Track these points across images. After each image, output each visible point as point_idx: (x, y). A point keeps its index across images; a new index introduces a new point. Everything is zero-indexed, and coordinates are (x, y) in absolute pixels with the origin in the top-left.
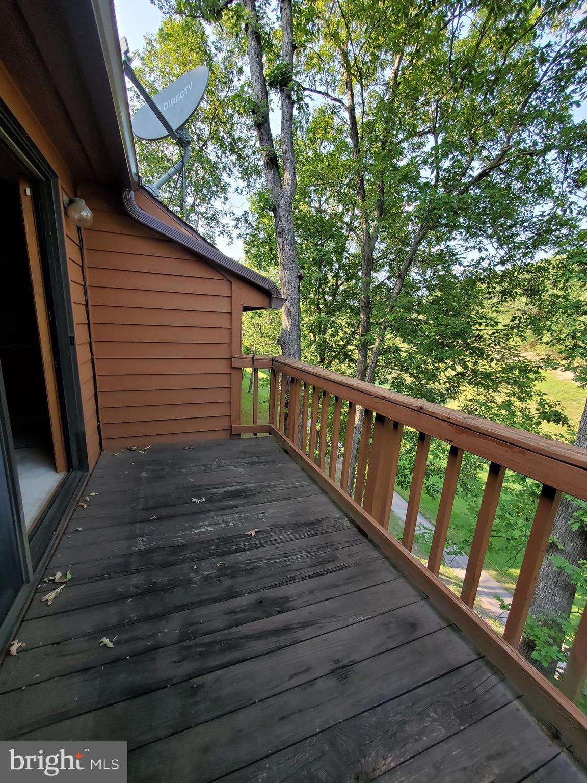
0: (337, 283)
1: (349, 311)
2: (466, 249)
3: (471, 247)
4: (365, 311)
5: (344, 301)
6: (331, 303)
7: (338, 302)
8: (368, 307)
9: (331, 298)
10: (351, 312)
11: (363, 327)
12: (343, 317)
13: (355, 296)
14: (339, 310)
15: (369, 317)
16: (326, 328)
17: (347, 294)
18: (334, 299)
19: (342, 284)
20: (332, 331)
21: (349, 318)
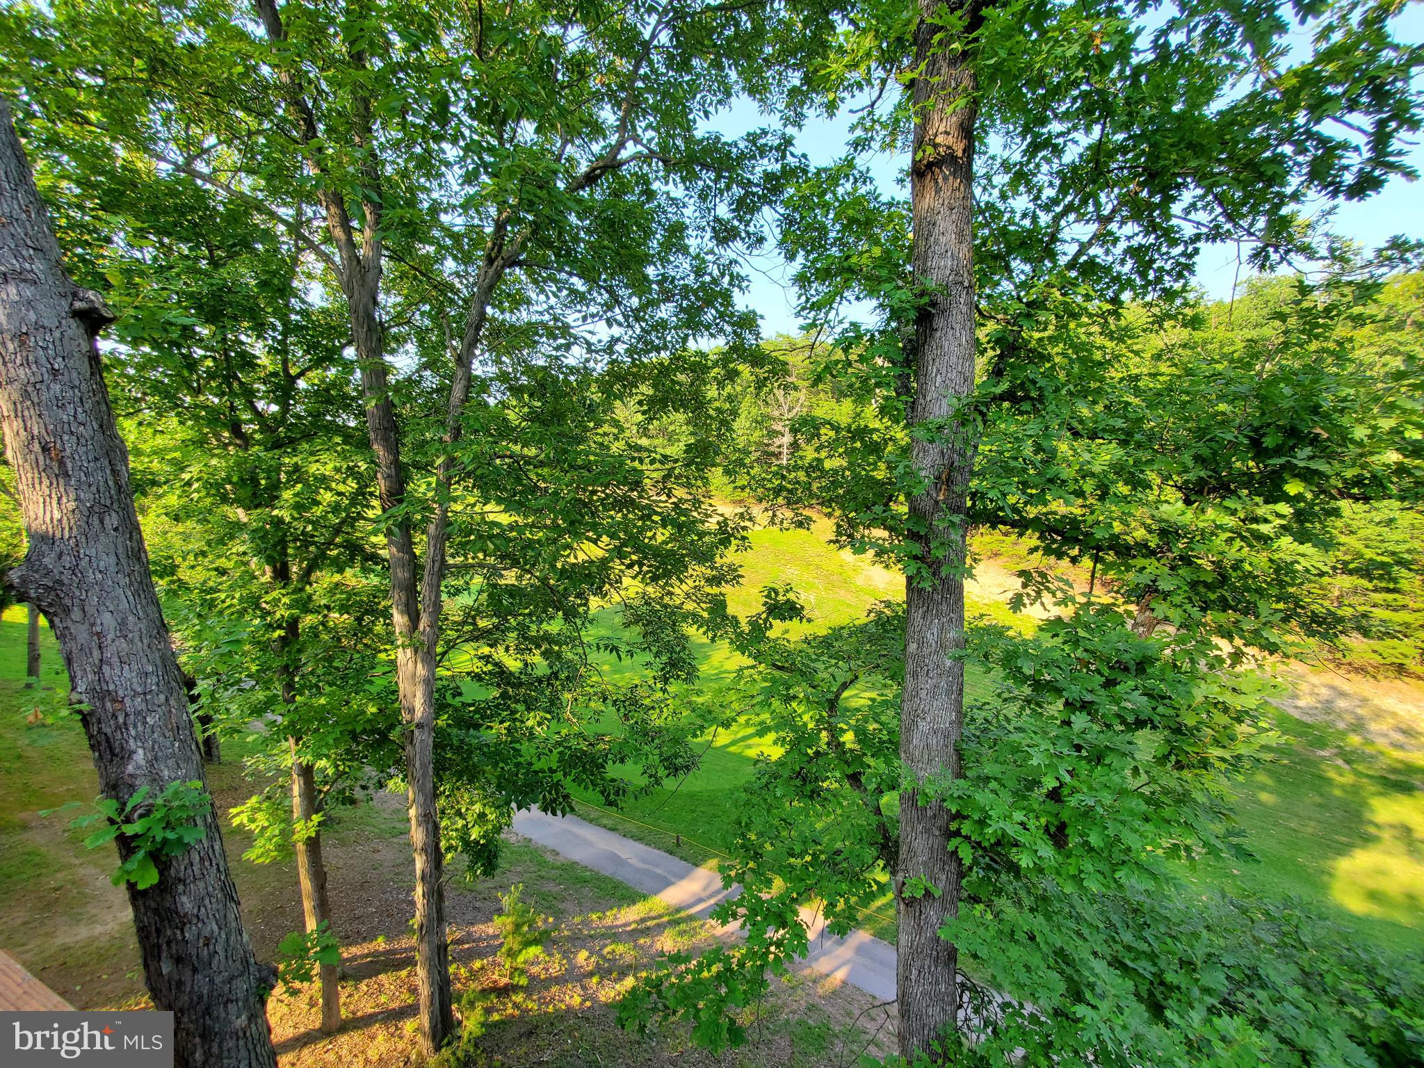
0: (286, 370)
1: (338, 440)
2: (585, 318)
3: (593, 316)
4: (385, 440)
5: (317, 415)
6: (280, 420)
7: (298, 417)
8: (392, 428)
9: (274, 408)
10: (345, 442)
11: (388, 477)
12: (324, 457)
13: (345, 402)
14: (308, 436)
15: (398, 453)
16: (275, 486)
17: (328, 397)
18: (285, 408)
19: (302, 374)
20: (296, 495)
21: (343, 455)
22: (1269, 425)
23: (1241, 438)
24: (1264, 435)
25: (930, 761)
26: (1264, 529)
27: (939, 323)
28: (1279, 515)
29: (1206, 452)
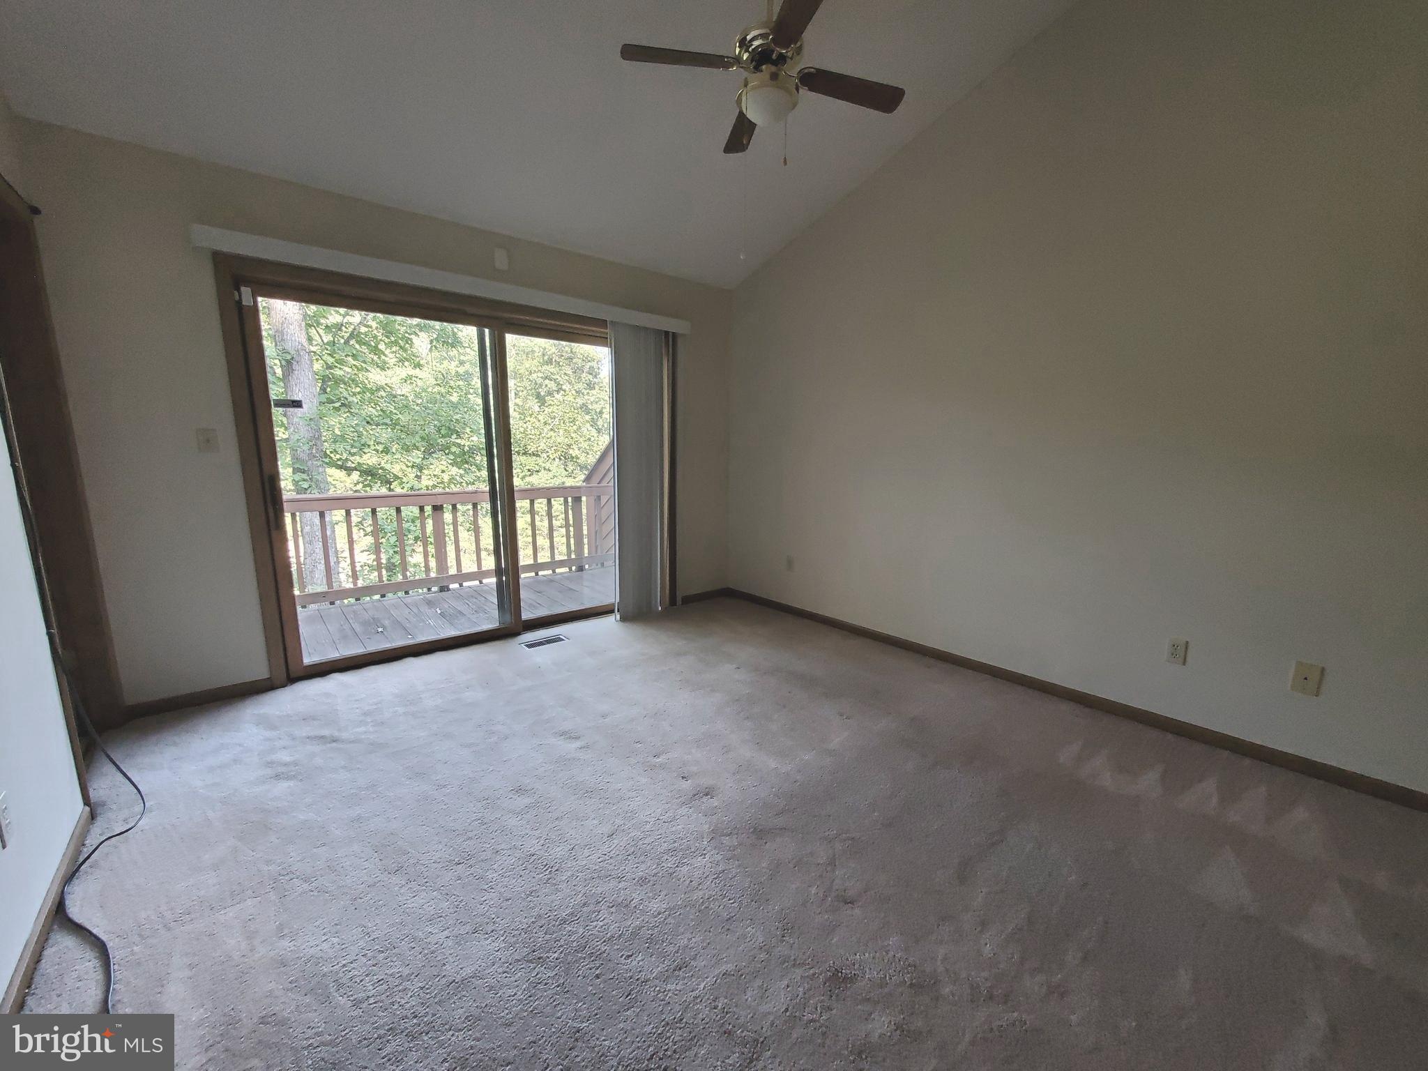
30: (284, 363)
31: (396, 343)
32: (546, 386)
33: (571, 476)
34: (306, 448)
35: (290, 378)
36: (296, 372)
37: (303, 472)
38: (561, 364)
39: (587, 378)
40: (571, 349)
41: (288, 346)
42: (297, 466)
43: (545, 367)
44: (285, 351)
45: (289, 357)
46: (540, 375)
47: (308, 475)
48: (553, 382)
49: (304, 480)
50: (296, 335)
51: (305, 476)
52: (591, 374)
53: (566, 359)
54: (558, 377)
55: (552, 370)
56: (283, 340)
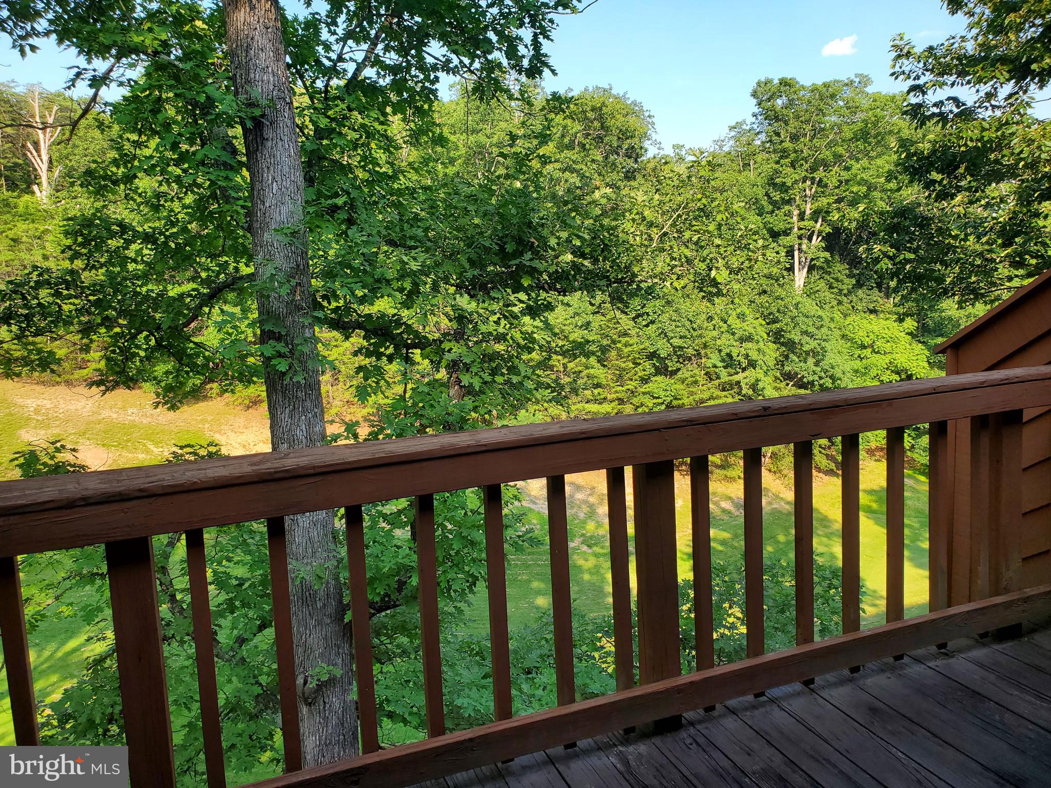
22: (507, 235)
23: (494, 245)
24: (505, 243)
25: (314, 553)
26: (515, 309)
27: (268, 133)
28: (521, 301)
29: (474, 256)
30: (249, 124)
31: (411, 102)
32: (566, 181)
33: (598, 312)
34: (284, 291)
35: (259, 155)
36: (269, 144)
37: (278, 338)
38: (587, 146)
39: (624, 164)
40: (602, 124)
41: (257, 92)
42: (267, 328)
43: (567, 153)
44: (251, 104)
45: (257, 112)
46: (557, 165)
47: (287, 345)
48: (575, 175)
49: (280, 355)
50: (270, 69)
51: (281, 347)
52: (630, 157)
53: (594, 139)
54: (584, 167)
55: (574, 158)
56: (248, 82)
